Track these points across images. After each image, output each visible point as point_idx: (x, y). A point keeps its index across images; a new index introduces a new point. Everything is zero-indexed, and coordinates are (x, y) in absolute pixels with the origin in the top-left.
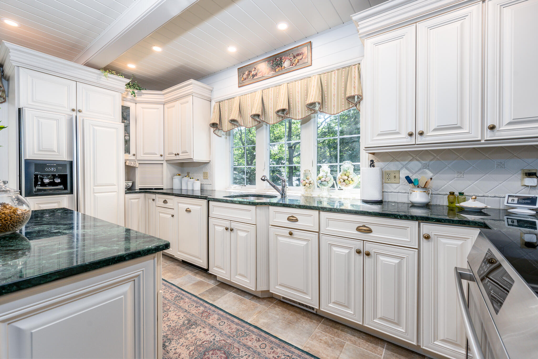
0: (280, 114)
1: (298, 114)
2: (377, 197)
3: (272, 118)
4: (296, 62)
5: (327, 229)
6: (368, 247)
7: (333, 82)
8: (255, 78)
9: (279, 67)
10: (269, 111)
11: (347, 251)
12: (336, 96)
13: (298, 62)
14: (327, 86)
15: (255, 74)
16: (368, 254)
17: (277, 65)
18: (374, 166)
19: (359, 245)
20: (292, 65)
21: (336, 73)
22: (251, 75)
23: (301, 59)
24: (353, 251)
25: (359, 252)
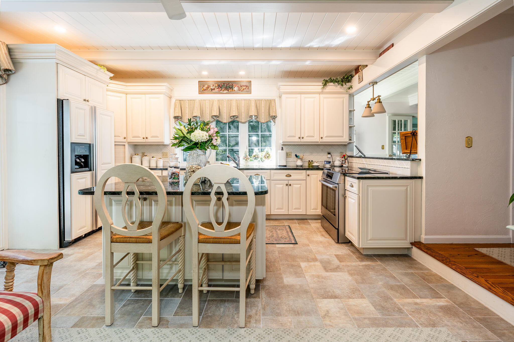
0: (232, 117)
1: (242, 119)
2: (285, 164)
3: (226, 119)
4: (242, 89)
5: (274, 177)
6: (290, 182)
7: (262, 106)
8: (213, 91)
9: (231, 89)
10: (223, 114)
11: (282, 186)
12: (264, 113)
13: (243, 90)
14: (259, 107)
15: (213, 88)
16: (290, 185)
17: (229, 88)
18: (283, 150)
19: (286, 182)
20: (240, 91)
21: (264, 102)
22: (210, 88)
23: (245, 89)
24: (285, 185)
25: (287, 185)
